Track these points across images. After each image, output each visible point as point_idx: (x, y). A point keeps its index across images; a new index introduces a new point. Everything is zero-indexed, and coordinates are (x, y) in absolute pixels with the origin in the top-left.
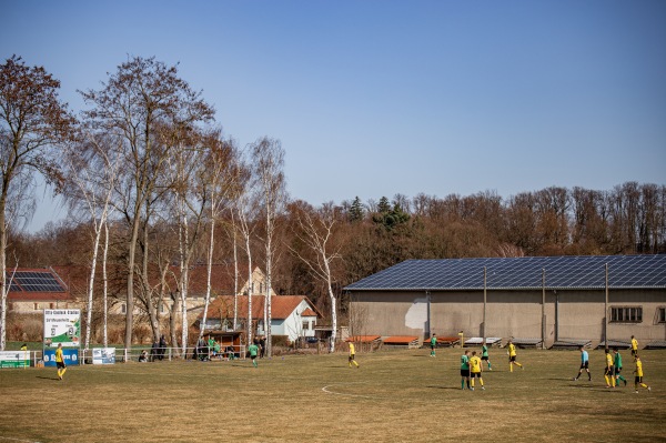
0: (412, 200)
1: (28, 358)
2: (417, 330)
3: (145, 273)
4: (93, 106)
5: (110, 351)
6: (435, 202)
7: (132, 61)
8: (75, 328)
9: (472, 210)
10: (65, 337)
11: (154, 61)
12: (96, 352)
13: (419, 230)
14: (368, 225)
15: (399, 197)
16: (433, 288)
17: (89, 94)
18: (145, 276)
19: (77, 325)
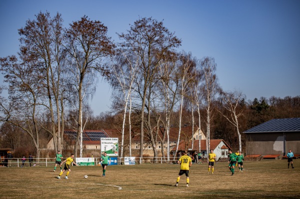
0: (269, 99)
1: (93, 161)
2: (279, 152)
3: (149, 121)
4: (123, 40)
5: (133, 159)
6: (280, 100)
7: (141, 19)
8: (116, 147)
9: (297, 103)
10: (111, 151)
11: (152, 19)
12: (126, 159)
13: (273, 112)
14: (249, 111)
15: (262, 98)
16: (286, 131)
17: (121, 35)
18: (149, 123)
19: (117, 145)
